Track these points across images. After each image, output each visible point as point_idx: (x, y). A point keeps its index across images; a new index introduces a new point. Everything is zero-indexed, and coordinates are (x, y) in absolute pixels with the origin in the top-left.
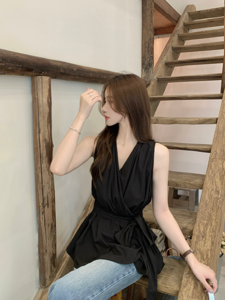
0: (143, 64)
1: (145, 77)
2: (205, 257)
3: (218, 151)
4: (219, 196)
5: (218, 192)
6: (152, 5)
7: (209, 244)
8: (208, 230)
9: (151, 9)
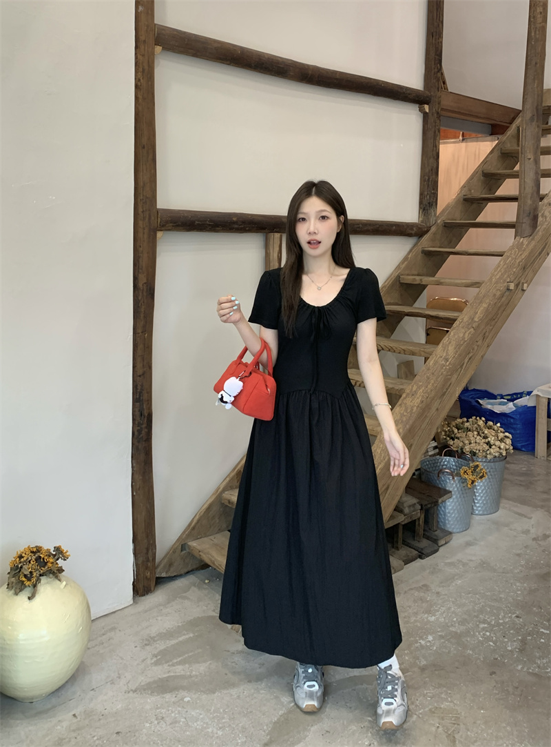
0: (421, 203)
1: (422, 222)
2: (409, 411)
3: (465, 319)
4: (447, 364)
5: (447, 360)
6: (436, 123)
7: (417, 401)
8: (421, 390)
9: (433, 130)
